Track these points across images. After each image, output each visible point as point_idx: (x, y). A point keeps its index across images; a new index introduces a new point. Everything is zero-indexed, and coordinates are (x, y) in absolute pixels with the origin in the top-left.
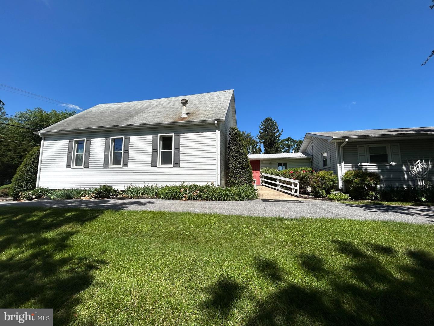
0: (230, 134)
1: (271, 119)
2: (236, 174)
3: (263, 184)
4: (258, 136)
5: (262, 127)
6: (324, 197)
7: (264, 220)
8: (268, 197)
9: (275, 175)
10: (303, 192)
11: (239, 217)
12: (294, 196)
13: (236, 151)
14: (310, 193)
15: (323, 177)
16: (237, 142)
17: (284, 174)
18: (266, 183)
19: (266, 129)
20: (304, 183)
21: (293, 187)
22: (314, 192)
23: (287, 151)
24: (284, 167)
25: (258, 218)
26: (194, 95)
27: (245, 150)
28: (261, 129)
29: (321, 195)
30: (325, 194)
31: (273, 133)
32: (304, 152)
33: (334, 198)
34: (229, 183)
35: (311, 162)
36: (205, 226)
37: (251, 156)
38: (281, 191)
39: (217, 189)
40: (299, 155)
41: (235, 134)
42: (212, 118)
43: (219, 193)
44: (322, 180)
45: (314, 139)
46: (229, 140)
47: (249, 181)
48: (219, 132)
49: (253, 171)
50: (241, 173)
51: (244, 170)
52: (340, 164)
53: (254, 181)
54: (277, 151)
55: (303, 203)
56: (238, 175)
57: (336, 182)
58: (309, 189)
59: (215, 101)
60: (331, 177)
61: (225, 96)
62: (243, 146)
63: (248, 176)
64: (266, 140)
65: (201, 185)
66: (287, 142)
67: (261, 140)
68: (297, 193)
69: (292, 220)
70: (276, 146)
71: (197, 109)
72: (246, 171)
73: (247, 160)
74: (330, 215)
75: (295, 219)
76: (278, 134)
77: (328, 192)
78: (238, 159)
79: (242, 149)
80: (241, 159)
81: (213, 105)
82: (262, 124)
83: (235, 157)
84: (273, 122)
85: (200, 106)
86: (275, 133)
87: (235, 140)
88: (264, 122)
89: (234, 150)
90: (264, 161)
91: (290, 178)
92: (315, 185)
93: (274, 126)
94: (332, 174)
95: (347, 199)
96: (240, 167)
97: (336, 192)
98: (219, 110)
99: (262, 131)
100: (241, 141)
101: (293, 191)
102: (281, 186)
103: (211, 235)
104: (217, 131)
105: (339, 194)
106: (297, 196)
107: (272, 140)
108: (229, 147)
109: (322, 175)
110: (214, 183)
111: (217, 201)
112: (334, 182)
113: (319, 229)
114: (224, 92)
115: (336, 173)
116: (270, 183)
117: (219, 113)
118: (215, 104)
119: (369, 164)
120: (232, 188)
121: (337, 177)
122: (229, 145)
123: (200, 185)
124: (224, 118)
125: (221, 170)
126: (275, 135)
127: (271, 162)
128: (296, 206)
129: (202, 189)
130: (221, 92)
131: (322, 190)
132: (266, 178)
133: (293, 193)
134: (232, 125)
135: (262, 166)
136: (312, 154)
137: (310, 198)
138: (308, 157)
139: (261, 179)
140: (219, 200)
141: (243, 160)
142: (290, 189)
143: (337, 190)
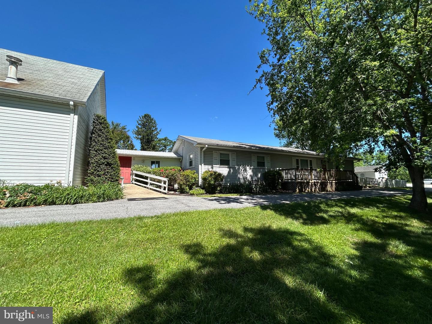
0: (94, 122)
1: (150, 116)
2: (98, 171)
3: (134, 182)
4: (135, 131)
5: (140, 122)
6: (187, 193)
7: (121, 221)
8: (136, 196)
9: (147, 173)
10: (171, 189)
11: (90, 222)
12: (162, 193)
13: (101, 144)
14: (177, 189)
15: (188, 176)
16: (103, 133)
17: (155, 172)
18: (137, 180)
19: (144, 125)
20: (172, 181)
21: (162, 184)
22: (180, 189)
23: (163, 150)
24: (157, 165)
25: (115, 220)
26: (38, 58)
27: (113, 144)
28: (139, 124)
29: (185, 191)
30: (188, 190)
31: (151, 131)
32: (176, 153)
33: (195, 193)
34: (87, 181)
35: (181, 162)
36: (27, 243)
37: (120, 152)
38: (150, 189)
39: (66, 189)
40: (172, 155)
41: (101, 123)
42: (66, 96)
43: (68, 194)
44: (186, 177)
45: (185, 142)
46: (93, 130)
47: (115, 179)
48: (76, 117)
49: (121, 168)
50: (105, 170)
51: (110, 166)
52: (201, 165)
53: (122, 179)
54: (154, 149)
55: (168, 200)
56: (101, 171)
57: (197, 179)
58: (176, 186)
59: (75, 77)
60: (194, 176)
61: (90, 75)
62: (111, 139)
63: (114, 174)
64: (143, 136)
65: (36, 185)
66: (164, 142)
67: (138, 135)
68: (165, 190)
69: (152, 217)
70: (154, 144)
71: (39, 78)
72: (112, 168)
73: (115, 155)
74: (187, 209)
75: (155, 216)
76: (156, 132)
77: (191, 188)
78: (102, 153)
79: (109, 143)
80: (106, 154)
81: (70, 80)
82: (140, 119)
83: (99, 151)
84: (152, 119)
85: (47, 75)
86: (153, 130)
87: (101, 130)
88: (143, 118)
89: (98, 142)
90: (136, 158)
91: (161, 176)
92: (181, 183)
93: (152, 123)
94: (194, 173)
95: (203, 194)
96: (104, 163)
97: (196, 188)
98: (79, 89)
99: (140, 127)
100: (108, 133)
101: (162, 188)
102: (151, 184)
103: (35, 254)
104: (72, 115)
105: (198, 190)
106: (165, 193)
107: (150, 137)
108: (91, 138)
109: (188, 173)
110: (63, 182)
111: (63, 204)
112: (195, 180)
113: (174, 223)
114: (91, 70)
115: (198, 172)
116: (141, 180)
117: (77, 93)
118: (73, 80)
119: (219, 166)
120: (90, 187)
121: (198, 175)
122: (92, 135)
123: (34, 185)
124: (85, 100)
125: (74, 165)
126: (153, 133)
127: (143, 159)
128: (161, 203)
129: (37, 191)
130: (86, 68)
131: (186, 187)
132: (137, 175)
133: (162, 190)
134: (100, 112)
135: (133, 163)
136: (182, 155)
137: (176, 194)
138: (179, 157)
139: (131, 177)
140: (67, 204)
141: (110, 155)
142: (160, 187)
143: (198, 186)
